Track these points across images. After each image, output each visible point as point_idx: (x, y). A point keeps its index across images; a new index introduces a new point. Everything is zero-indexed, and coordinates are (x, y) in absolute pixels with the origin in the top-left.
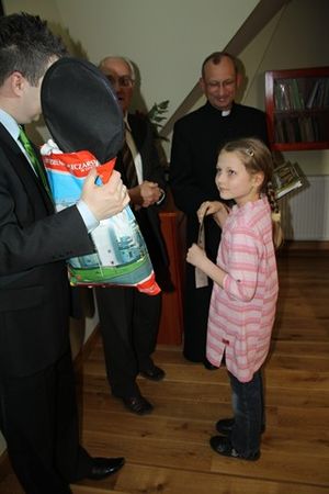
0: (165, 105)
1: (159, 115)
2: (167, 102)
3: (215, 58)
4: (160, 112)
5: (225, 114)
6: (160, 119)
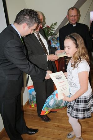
0: (56, 24)
1: (54, 27)
2: (57, 23)
3: (72, 9)
4: (54, 26)
5: (74, 26)
6: (54, 28)
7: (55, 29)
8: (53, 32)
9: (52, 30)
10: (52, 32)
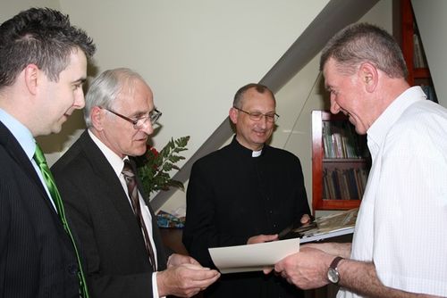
0: (185, 141)
1: (175, 154)
2: (189, 137)
4: (177, 151)
5: (256, 154)
6: (177, 159)
7: (180, 164)
8: (172, 173)
9: (169, 167)
10: (167, 175)
